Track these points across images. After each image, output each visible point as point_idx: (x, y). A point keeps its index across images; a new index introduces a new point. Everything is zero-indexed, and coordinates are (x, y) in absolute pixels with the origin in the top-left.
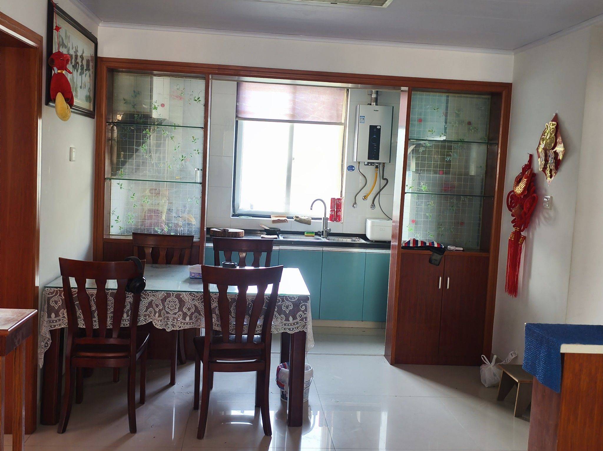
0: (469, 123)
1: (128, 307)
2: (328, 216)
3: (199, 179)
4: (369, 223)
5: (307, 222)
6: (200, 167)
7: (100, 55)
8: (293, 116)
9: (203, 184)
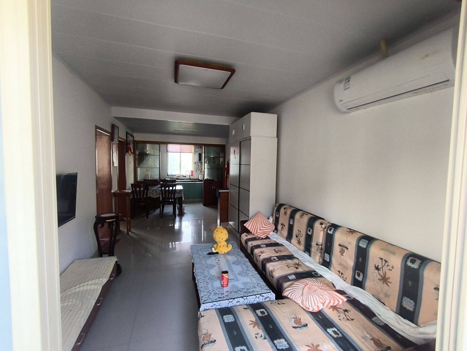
0: (218, 153)
1: (145, 193)
2: (190, 175)
3: (158, 167)
4: (200, 176)
5: (185, 177)
6: (159, 164)
7: (135, 140)
8: (181, 151)
9: (159, 168)
